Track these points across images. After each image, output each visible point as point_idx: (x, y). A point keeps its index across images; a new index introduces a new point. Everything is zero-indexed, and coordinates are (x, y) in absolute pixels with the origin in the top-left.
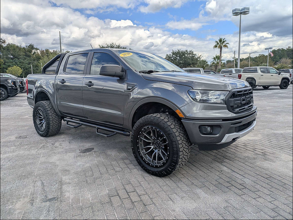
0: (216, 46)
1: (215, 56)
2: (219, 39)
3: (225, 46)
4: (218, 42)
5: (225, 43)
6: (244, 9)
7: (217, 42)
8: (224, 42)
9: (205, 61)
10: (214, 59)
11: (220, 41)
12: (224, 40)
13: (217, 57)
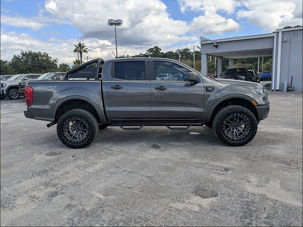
0: (75, 51)
1: (75, 61)
2: (78, 43)
3: (85, 51)
4: (78, 46)
5: (85, 48)
6: (119, 20)
7: (76, 46)
8: (83, 47)
9: (66, 65)
10: (75, 63)
11: (80, 45)
12: (83, 45)
13: (77, 61)
